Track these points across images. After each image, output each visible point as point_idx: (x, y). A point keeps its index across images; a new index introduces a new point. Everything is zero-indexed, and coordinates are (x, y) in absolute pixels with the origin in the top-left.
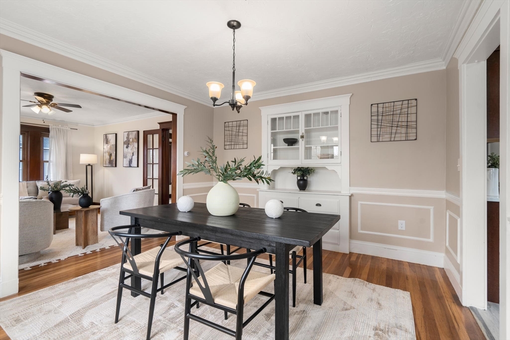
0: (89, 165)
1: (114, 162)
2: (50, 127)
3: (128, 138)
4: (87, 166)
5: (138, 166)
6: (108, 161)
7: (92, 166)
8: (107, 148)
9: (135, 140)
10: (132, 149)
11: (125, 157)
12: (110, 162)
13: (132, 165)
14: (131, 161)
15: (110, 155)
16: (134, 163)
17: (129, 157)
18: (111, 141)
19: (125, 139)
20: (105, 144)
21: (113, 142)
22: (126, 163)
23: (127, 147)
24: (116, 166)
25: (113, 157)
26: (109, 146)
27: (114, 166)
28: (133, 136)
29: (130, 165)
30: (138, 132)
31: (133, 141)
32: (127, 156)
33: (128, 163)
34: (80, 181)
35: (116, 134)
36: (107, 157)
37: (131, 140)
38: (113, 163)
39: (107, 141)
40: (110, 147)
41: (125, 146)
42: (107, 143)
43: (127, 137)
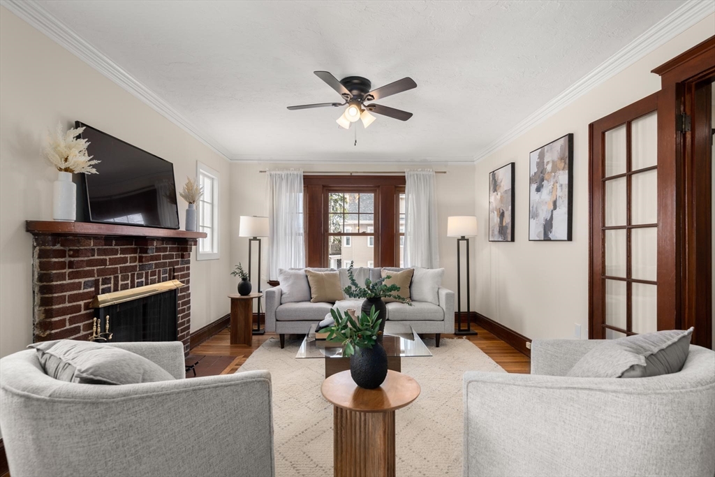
0: (463, 238)
1: (509, 231)
2: (406, 175)
3: (541, 164)
4: (459, 240)
5: (570, 238)
6: (497, 229)
7: (468, 240)
8: (495, 199)
9: (563, 164)
10: (551, 192)
11: (533, 215)
12: (502, 230)
13: (551, 236)
14: (548, 226)
15: (502, 215)
16: (560, 230)
17: (544, 214)
18: (502, 184)
19: (534, 169)
20: (491, 192)
21: (505, 184)
22: (537, 229)
23: (538, 190)
24: (513, 240)
25: (507, 219)
26: (499, 197)
27: (509, 239)
28: (556, 153)
29: (546, 234)
30: (571, 137)
31: (555, 169)
32: (540, 211)
33: (542, 230)
34: (443, 271)
35: (513, 165)
36: (496, 219)
37: (549, 168)
38: (508, 233)
39: (495, 185)
40: (501, 197)
41: (534, 186)
42: (495, 190)
43: (538, 164)
